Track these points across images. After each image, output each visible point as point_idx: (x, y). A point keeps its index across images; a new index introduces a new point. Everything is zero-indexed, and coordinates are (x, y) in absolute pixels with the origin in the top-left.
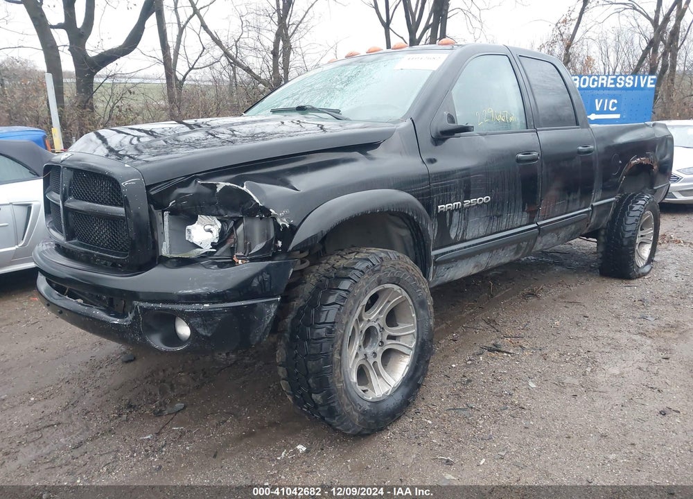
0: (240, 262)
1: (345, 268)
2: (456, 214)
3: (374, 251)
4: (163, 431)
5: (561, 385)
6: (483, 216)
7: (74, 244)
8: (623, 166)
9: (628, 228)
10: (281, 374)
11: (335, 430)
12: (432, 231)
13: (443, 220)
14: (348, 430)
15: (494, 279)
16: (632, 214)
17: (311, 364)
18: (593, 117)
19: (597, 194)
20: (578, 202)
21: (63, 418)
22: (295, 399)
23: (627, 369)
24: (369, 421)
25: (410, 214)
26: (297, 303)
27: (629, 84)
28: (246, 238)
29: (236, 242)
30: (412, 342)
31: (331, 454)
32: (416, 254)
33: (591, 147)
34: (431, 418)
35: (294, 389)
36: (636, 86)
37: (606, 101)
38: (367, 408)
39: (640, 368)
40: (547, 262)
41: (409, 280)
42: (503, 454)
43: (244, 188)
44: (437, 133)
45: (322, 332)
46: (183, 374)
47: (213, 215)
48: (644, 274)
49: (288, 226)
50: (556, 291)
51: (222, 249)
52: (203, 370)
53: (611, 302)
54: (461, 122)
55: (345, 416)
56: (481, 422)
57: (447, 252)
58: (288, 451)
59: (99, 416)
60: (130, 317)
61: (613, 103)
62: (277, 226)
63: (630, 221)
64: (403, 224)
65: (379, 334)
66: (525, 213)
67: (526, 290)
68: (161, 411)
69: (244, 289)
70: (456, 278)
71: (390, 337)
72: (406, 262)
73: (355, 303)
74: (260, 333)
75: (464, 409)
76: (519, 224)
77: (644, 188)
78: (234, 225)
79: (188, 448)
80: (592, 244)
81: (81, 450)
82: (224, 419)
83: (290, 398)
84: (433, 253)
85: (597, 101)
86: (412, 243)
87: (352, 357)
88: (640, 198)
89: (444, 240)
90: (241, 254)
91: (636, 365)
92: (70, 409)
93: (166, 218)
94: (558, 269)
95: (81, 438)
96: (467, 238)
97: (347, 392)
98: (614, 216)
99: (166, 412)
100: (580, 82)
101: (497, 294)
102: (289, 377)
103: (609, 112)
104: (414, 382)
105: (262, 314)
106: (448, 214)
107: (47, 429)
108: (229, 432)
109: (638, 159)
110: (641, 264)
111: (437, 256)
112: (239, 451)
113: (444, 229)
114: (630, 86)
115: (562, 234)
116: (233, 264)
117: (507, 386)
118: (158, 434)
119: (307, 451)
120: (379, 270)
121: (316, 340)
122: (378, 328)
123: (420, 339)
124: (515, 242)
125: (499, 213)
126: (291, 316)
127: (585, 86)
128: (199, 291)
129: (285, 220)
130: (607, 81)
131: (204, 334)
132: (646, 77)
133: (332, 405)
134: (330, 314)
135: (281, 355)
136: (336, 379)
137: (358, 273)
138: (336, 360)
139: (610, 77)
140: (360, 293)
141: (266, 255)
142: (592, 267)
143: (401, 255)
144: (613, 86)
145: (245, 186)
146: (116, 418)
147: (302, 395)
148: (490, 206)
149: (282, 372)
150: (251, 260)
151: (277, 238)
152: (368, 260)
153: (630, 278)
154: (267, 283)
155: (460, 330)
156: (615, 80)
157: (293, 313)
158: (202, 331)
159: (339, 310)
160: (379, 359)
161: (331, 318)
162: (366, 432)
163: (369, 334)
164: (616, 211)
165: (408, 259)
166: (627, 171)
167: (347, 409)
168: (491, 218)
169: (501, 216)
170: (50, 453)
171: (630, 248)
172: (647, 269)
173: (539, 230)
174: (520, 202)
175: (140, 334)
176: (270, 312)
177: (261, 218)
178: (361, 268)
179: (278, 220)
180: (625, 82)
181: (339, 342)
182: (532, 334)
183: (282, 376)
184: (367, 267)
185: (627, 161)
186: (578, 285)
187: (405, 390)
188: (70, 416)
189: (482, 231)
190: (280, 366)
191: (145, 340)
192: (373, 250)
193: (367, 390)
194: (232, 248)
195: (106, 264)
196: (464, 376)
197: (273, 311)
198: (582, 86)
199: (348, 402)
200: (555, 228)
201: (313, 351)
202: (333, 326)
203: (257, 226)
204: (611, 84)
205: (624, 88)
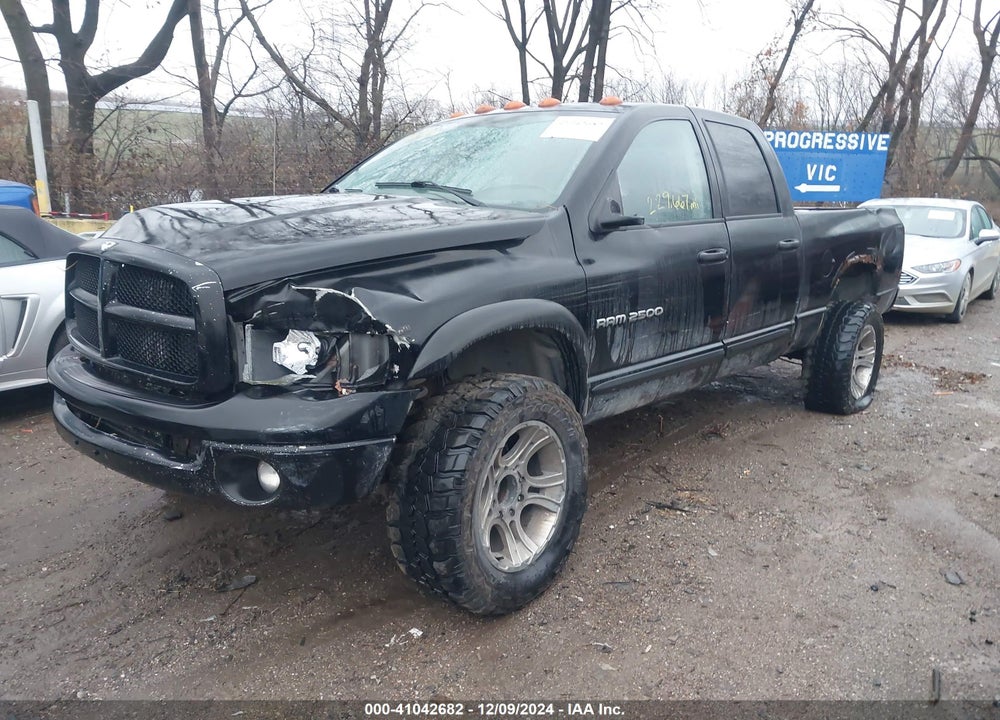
0: (344, 391)
1: (478, 401)
2: (619, 330)
3: (514, 379)
4: (230, 611)
5: (750, 554)
6: (653, 332)
7: (116, 362)
8: (837, 265)
9: (842, 348)
10: (392, 537)
11: (460, 608)
12: (588, 352)
13: (603, 338)
14: (478, 609)
15: (664, 412)
16: (847, 328)
17: (433, 523)
18: (803, 188)
19: (802, 302)
20: (778, 312)
21: (91, 596)
22: (409, 569)
23: (832, 533)
24: (504, 598)
25: (562, 330)
26: (416, 445)
27: (852, 145)
28: (352, 360)
29: (339, 365)
30: (560, 496)
31: (455, 639)
32: (567, 382)
33: (796, 241)
34: (582, 596)
35: (409, 555)
36: (861, 148)
37: (822, 166)
38: (503, 580)
39: (849, 532)
40: (735, 390)
41: (558, 416)
42: (674, 638)
43: (352, 297)
44: (597, 225)
45: (449, 482)
46: (251, 536)
47: (310, 330)
48: (862, 409)
49: (408, 346)
50: (746, 430)
51: (322, 374)
52: (277, 532)
53: (817, 446)
54: (627, 212)
55: (474, 591)
56: (647, 599)
57: (607, 379)
58: (398, 637)
59: (140, 593)
60: (199, 460)
61: (831, 170)
62: (393, 346)
63: (845, 338)
64: (552, 343)
65: (519, 485)
66: (707, 328)
67: (707, 429)
68: (224, 585)
69: (349, 427)
70: (617, 412)
71: (533, 490)
72: (556, 393)
73: (490, 446)
74: (369, 483)
75: (625, 583)
76: (699, 342)
77: (864, 294)
78: (337, 343)
79: (266, 633)
80: (796, 366)
81: (121, 636)
82: (310, 595)
83: (402, 568)
84: (590, 380)
85: (809, 166)
86: (562, 367)
87: (485, 513)
88: (859, 307)
89: (603, 363)
90: (345, 381)
91: (844, 529)
92: (99, 583)
93: (248, 334)
94: (749, 399)
95: (119, 621)
96: (632, 360)
97: (478, 560)
98: (824, 331)
99: (232, 587)
100: (787, 140)
101: (669, 432)
102: (402, 541)
103: (824, 182)
104: (562, 546)
105: (372, 460)
106: (609, 330)
107: (71, 609)
108: (321, 612)
109: (857, 257)
110: (858, 394)
111: (593, 384)
112: (335, 637)
113: (603, 350)
114: (854, 147)
115: (756, 356)
116: (335, 394)
117: (680, 553)
118: (224, 615)
119: (424, 636)
120: (521, 404)
121: (440, 492)
122: (517, 477)
123: (570, 492)
124: (694, 366)
125: (674, 329)
126: (407, 462)
127: (794, 146)
128: (294, 428)
129: (404, 338)
130: (823, 141)
131: (298, 484)
132: (876, 136)
133: (458, 576)
134: (460, 459)
135: (393, 512)
136: (465, 543)
137: (495, 407)
138: (465, 518)
139: (827, 135)
140: (498, 433)
141: (377, 383)
142: (795, 398)
143: (550, 384)
144: (831, 147)
145: (353, 295)
146: (164, 595)
147: (419, 564)
148: (664, 318)
149: (393, 533)
150: (359, 390)
151: (392, 362)
152: (509, 390)
153: (843, 413)
154: (380, 420)
155: (620, 480)
156: (834, 140)
157: (410, 457)
158: (295, 480)
159: (471, 454)
160: (517, 518)
161: (461, 464)
162: (499, 611)
163: (506, 484)
164: (827, 324)
165: (558, 389)
166: (842, 272)
167: (479, 581)
168: (663, 335)
169: (676, 332)
170: (78, 641)
171: (845, 374)
172: (866, 401)
173: (726, 349)
174: (701, 316)
175: (213, 484)
176: (383, 456)
177: (372, 335)
178: (499, 401)
179: (396, 339)
180: (847, 142)
181: (470, 496)
182: (714, 486)
183: (394, 539)
184: (507, 400)
185: (842, 258)
186: (776, 421)
187: (550, 558)
188: (100, 592)
189: (651, 353)
190: (391, 526)
191: (218, 491)
192: (513, 377)
193: (502, 558)
194: (333, 373)
195: (161, 390)
196: (625, 541)
197: (386, 454)
198: (790, 146)
199: (479, 573)
200: (747, 348)
201: (437, 508)
202: (462, 475)
203: (366, 345)
204: (829, 144)
205: (846, 151)
